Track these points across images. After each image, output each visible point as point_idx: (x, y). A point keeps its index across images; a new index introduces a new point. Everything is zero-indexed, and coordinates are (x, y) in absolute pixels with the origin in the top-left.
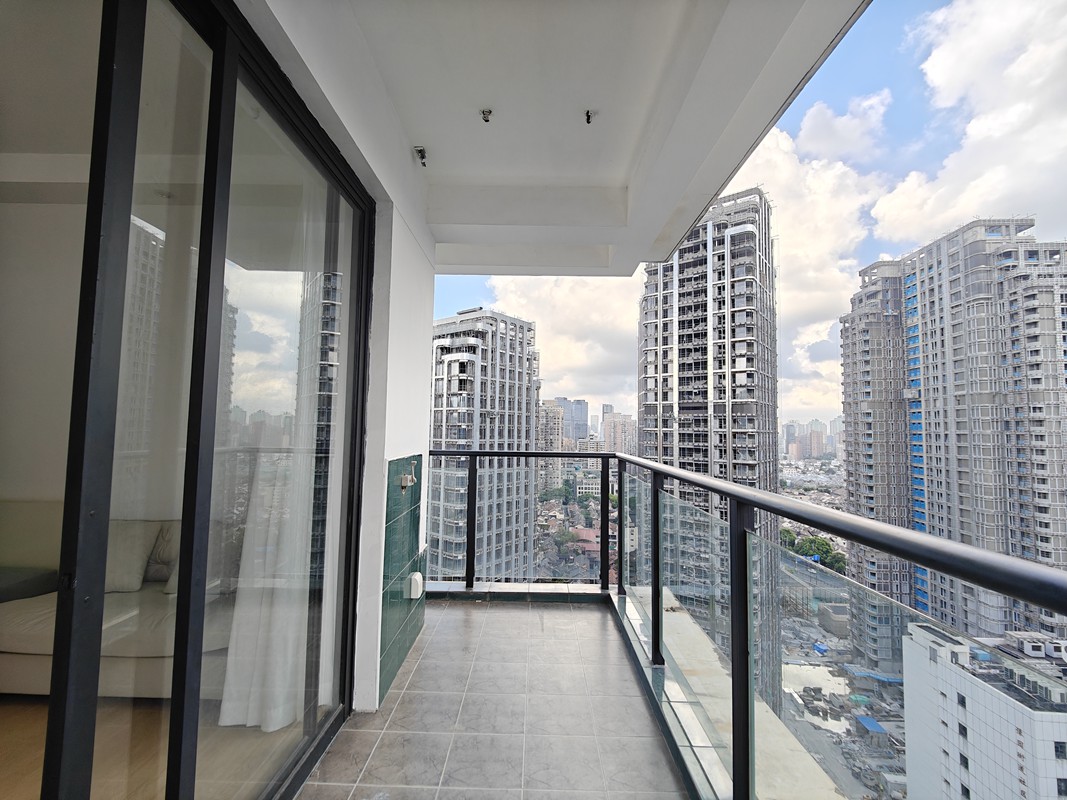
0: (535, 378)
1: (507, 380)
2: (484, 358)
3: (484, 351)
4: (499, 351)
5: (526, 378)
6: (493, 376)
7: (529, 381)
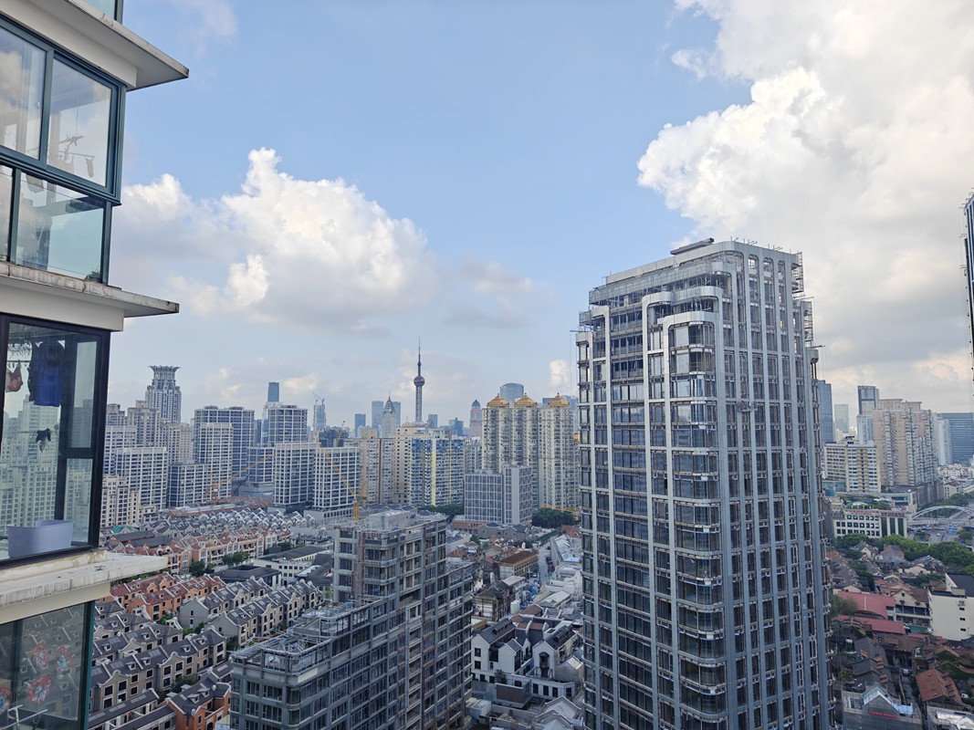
0: (808, 345)
1: (765, 352)
2: (726, 318)
3: (727, 306)
4: (749, 304)
5: (793, 346)
6: (743, 344)
7: (799, 350)
